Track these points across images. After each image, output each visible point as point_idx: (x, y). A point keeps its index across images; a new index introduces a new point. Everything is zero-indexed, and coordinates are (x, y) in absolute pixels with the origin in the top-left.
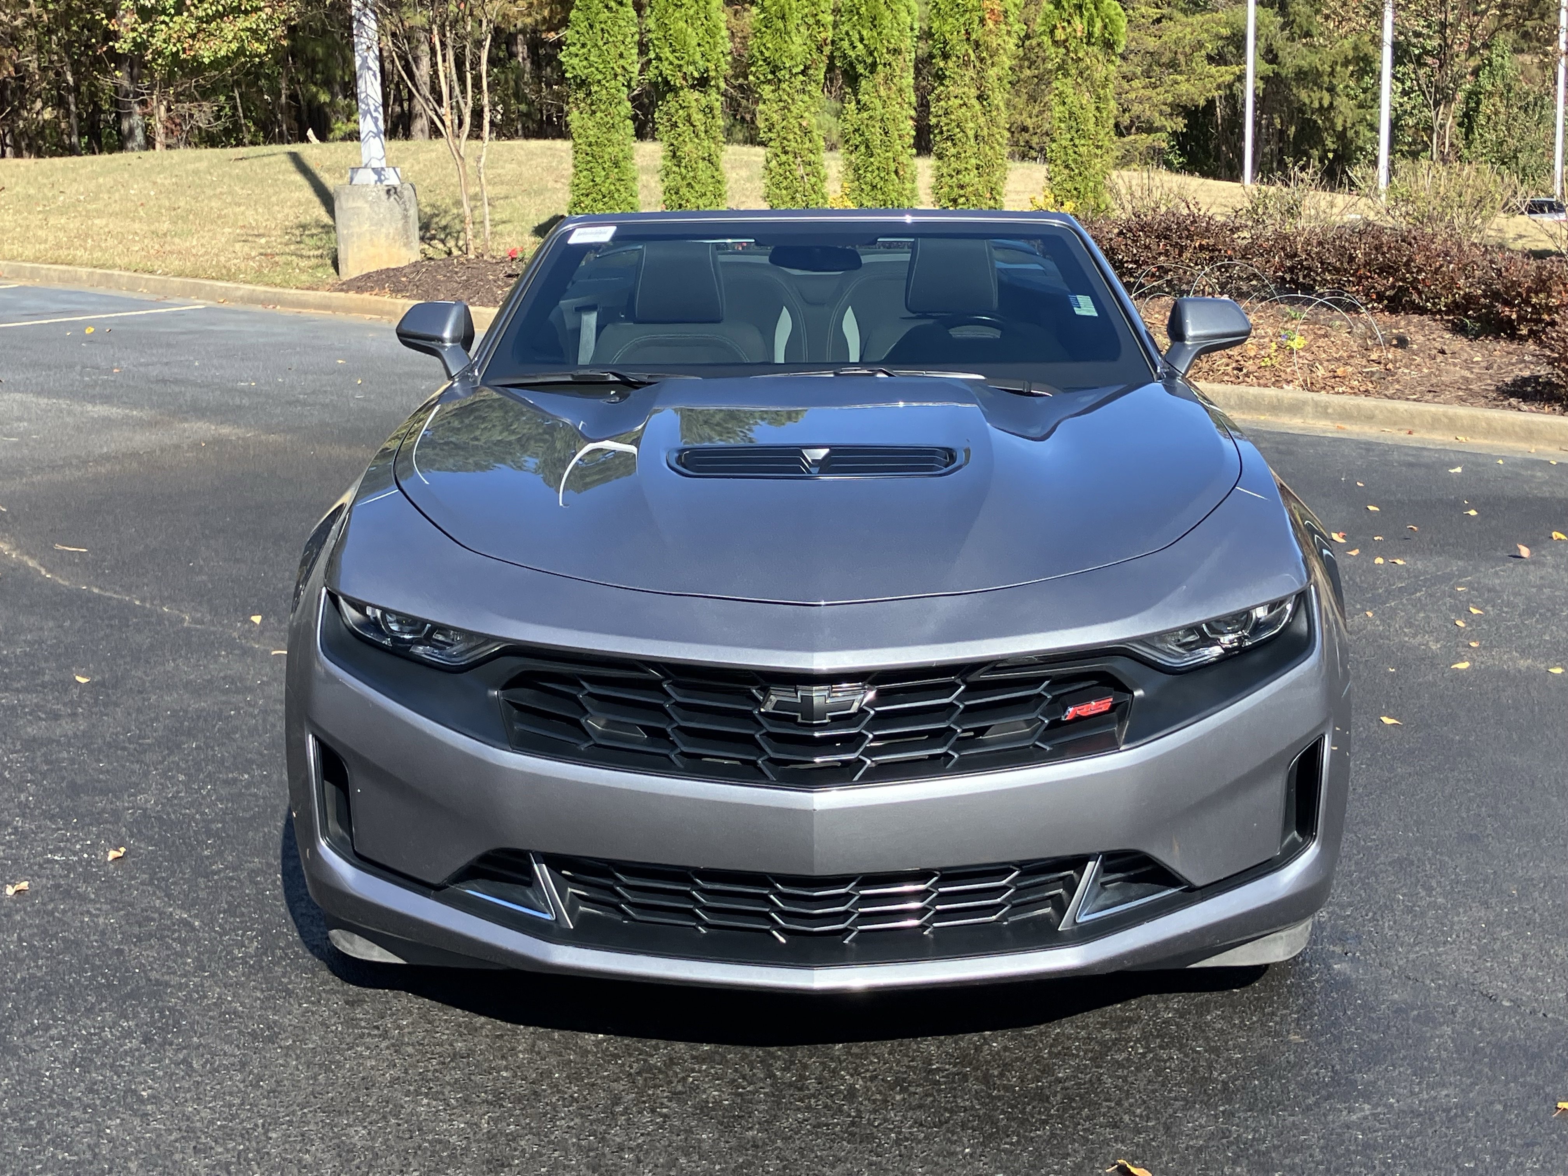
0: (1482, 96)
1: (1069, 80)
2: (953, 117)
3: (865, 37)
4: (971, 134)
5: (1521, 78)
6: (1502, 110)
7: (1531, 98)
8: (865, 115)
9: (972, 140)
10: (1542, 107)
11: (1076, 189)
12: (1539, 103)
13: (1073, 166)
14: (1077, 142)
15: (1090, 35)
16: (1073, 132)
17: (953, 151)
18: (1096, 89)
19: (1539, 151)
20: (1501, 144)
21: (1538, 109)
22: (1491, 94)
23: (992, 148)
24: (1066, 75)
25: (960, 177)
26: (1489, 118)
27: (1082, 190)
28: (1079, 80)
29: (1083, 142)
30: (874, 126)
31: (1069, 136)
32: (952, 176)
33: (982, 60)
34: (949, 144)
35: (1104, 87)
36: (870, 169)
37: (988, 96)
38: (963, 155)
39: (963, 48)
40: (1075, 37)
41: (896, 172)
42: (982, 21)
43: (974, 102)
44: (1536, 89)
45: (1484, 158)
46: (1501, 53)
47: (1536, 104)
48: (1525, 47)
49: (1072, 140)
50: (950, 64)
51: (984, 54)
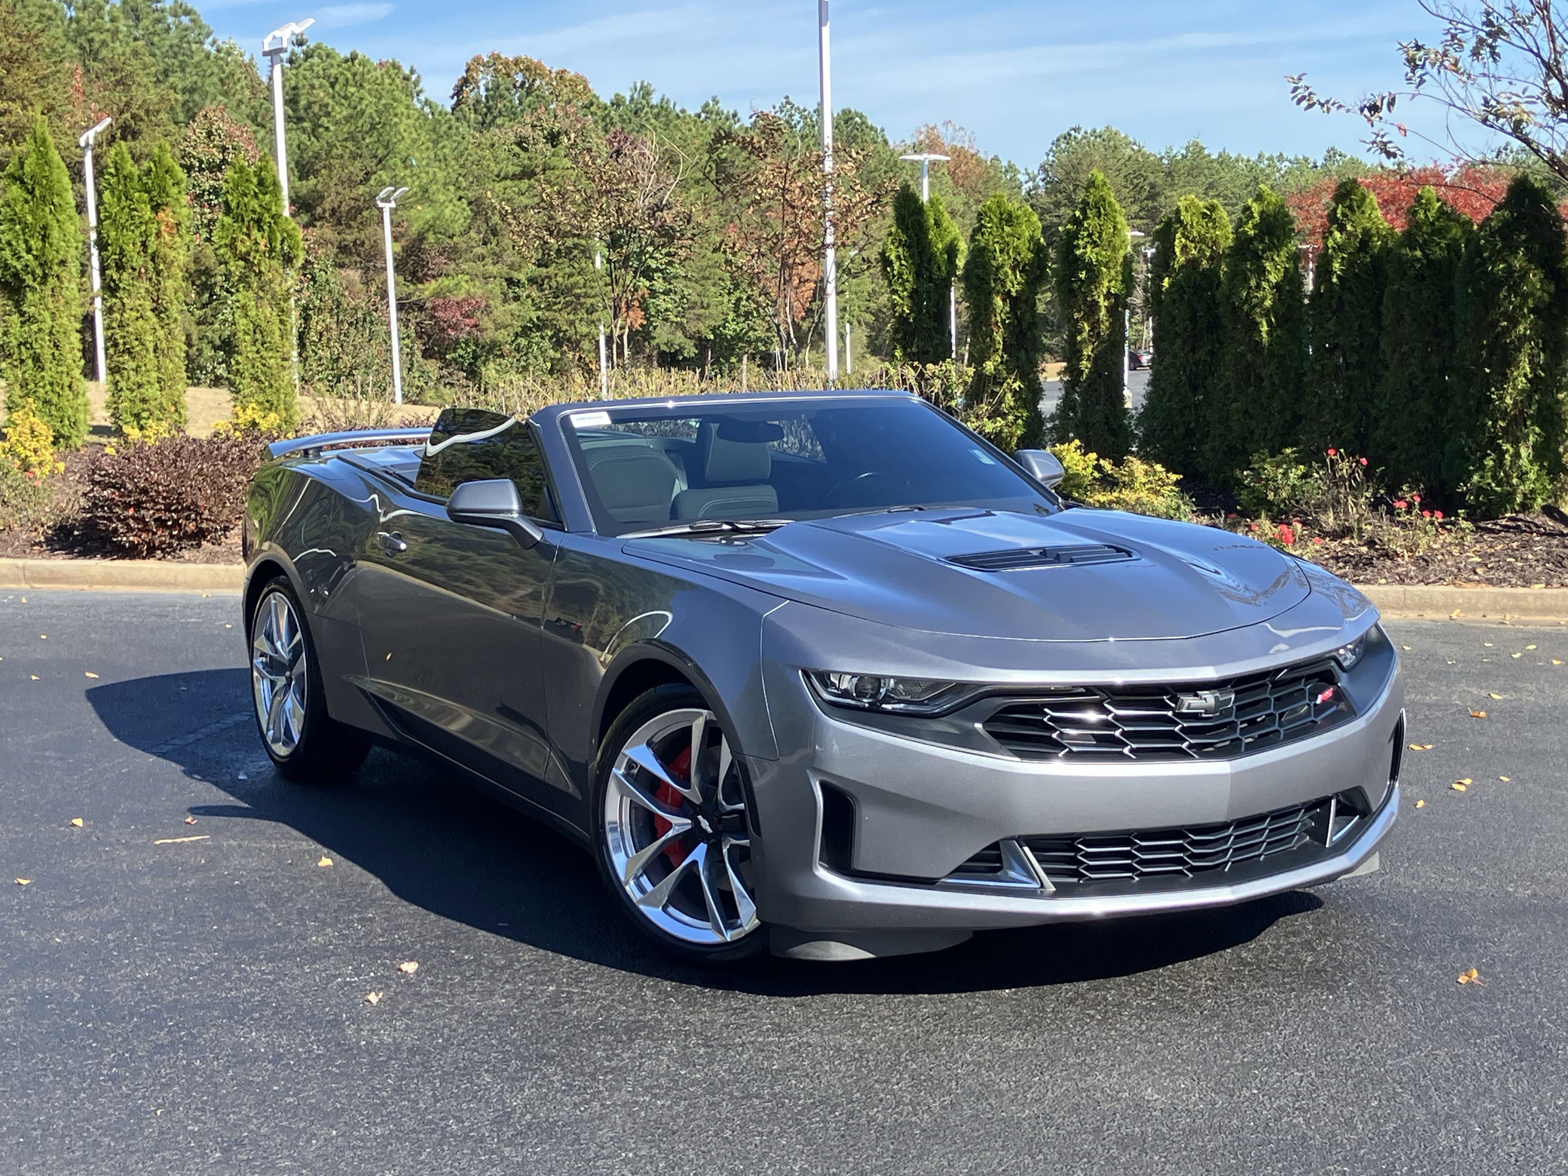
0: (311, 312)
1: (251, 294)
2: (130, 329)
3: (34, 247)
4: (151, 347)
5: (346, 293)
6: (334, 326)
7: (360, 315)
8: (34, 327)
9: (152, 355)
10: (372, 322)
11: (268, 401)
12: (368, 319)
13: (263, 378)
14: (265, 354)
15: (272, 250)
16: (258, 345)
17: (132, 365)
18: (279, 303)
19: (374, 368)
20: (337, 360)
21: (367, 325)
22: (320, 310)
23: (171, 361)
24: (249, 287)
25: (142, 390)
26: (321, 334)
27: (275, 403)
28: (261, 294)
29: (270, 354)
30: (43, 340)
31: (255, 349)
32: (132, 391)
33: (158, 273)
34: (126, 357)
35: (286, 300)
36: (41, 384)
37: (166, 309)
38: (143, 368)
39: (138, 261)
40: (257, 251)
41: (70, 387)
42: (158, 235)
43: (149, 314)
44: (363, 305)
45: (321, 376)
46: (324, 267)
47: (365, 320)
48: (347, 261)
49: (258, 352)
50: (125, 276)
51: (161, 267)
